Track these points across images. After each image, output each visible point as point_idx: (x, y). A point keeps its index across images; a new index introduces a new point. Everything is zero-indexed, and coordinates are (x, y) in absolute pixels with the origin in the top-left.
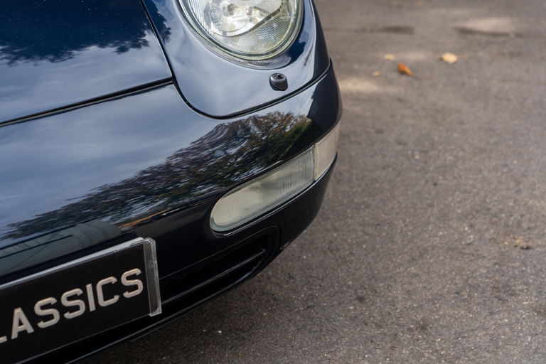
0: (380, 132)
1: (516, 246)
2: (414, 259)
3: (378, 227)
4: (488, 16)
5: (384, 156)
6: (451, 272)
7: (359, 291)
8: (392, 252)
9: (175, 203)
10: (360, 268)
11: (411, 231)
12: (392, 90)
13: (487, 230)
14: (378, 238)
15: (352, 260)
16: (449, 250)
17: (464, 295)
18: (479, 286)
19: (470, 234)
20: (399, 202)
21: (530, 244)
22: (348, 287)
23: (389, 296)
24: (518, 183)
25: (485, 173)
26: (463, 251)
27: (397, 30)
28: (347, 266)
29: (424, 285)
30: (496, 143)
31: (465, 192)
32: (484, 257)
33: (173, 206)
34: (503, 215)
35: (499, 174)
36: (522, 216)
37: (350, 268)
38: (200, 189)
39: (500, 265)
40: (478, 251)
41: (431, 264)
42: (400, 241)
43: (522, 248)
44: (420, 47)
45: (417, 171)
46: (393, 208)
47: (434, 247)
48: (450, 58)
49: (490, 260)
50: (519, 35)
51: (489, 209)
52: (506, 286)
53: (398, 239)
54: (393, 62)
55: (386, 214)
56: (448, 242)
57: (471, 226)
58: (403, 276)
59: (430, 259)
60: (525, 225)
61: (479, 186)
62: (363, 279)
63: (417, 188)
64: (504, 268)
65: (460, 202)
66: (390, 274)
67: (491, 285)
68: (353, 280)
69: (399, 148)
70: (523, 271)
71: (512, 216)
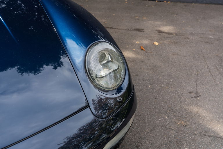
0: (137, 75)
1: (182, 125)
2: (152, 130)
3: (140, 117)
4: (166, 25)
5: (139, 86)
6: (163, 136)
7: (137, 144)
8: (145, 127)
9: (95, 144)
10: (136, 134)
11: (150, 118)
12: (140, 57)
13: (173, 118)
14: (140, 121)
15: (133, 130)
16: (162, 126)
17: (168, 145)
18: (172, 141)
19: (168, 120)
20: (145, 106)
21: (186, 124)
22: (133, 142)
23: (146, 146)
24: (181, 98)
25: (171, 94)
26: (166, 127)
27: (139, 30)
28: (132, 133)
29: (156, 141)
30: (173, 81)
31: (165, 102)
32: (173, 129)
33: (94, 145)
34: (177, 112)
35: (175, 94)
36: (183, 112)
37: (133, 134)
38: (103, 136)
39: (178, 133)
40: (171, 127)
41: (157, 132)
42: (147, 122)
43: (184, 126)
44: (147, 38)
45: (150, 93)
46: (144, 109)
47: (158, 125)
48: (156, 43)
49: (174, 131)
50: (176, 35)
51: (173, 109)
52: (180, 141)
53: (146, 122)
54: (139, 44)
55: (142, 111)
56: (162, 123)
57: (168, 116)
58: (149, 137)
59: (157, 130)
60: (184, 116)
61: (169, 99)
62: (138, 138)
63: (151, 100)
64: (179, 134)
65: (164, 106)
66: (145, 136)
67: (176, 141)
68: (135, 139)
69: (144, 82)
70: (185, 135)
71: (180, 112)
